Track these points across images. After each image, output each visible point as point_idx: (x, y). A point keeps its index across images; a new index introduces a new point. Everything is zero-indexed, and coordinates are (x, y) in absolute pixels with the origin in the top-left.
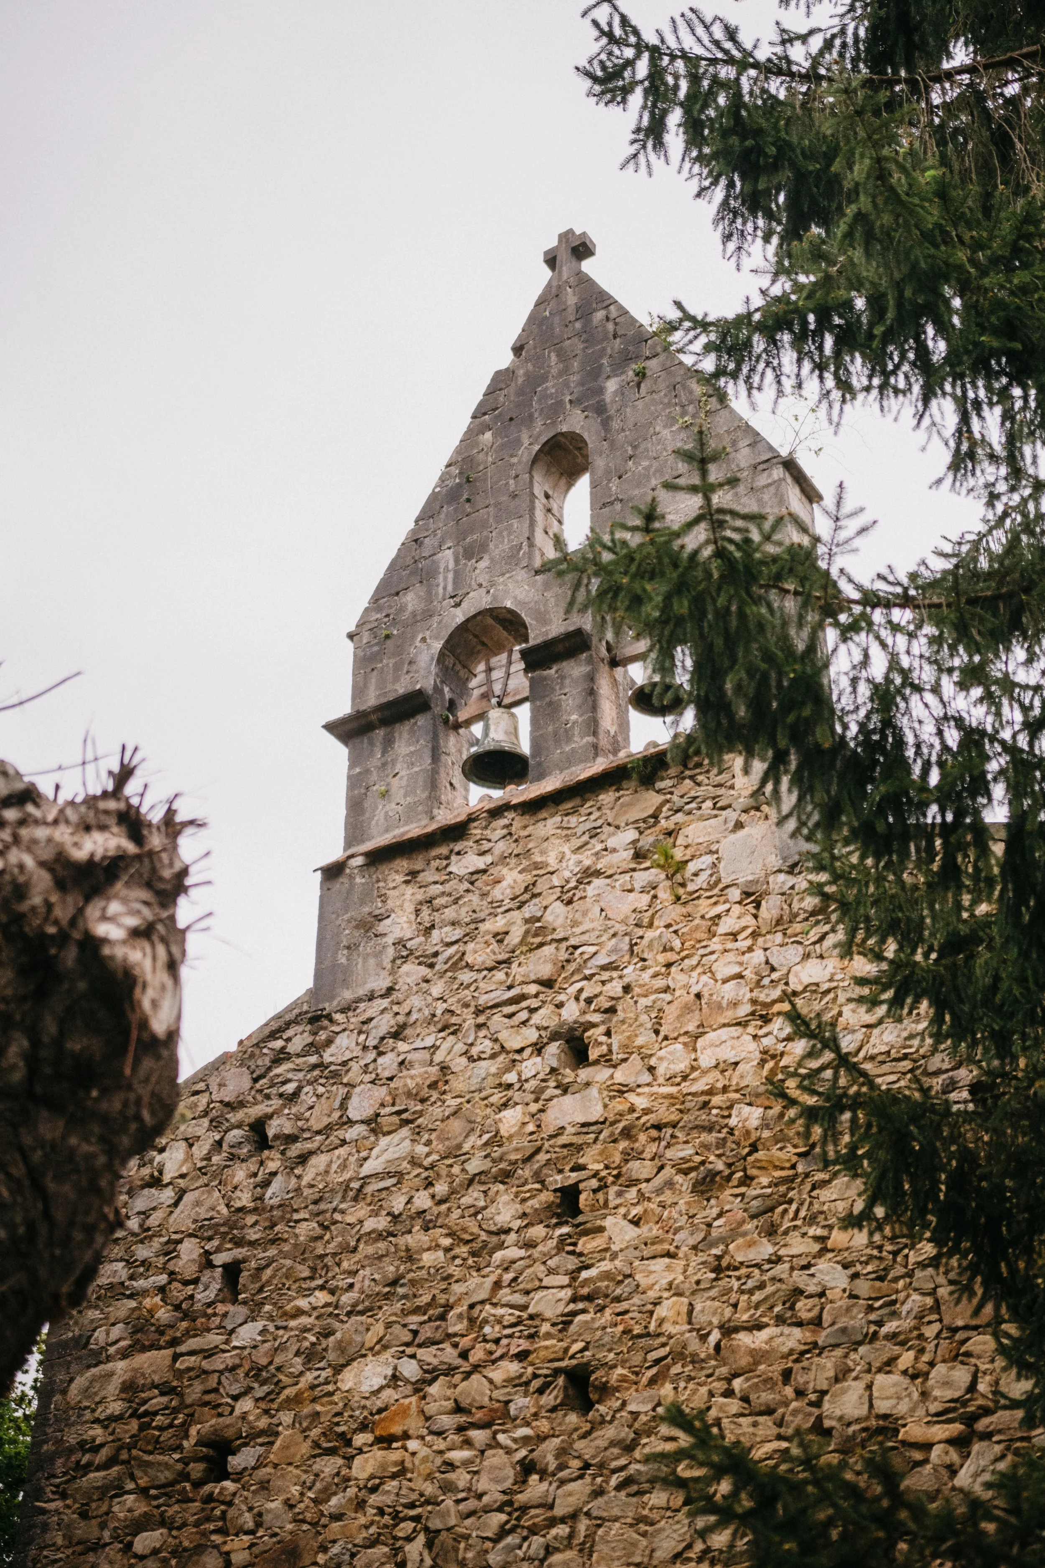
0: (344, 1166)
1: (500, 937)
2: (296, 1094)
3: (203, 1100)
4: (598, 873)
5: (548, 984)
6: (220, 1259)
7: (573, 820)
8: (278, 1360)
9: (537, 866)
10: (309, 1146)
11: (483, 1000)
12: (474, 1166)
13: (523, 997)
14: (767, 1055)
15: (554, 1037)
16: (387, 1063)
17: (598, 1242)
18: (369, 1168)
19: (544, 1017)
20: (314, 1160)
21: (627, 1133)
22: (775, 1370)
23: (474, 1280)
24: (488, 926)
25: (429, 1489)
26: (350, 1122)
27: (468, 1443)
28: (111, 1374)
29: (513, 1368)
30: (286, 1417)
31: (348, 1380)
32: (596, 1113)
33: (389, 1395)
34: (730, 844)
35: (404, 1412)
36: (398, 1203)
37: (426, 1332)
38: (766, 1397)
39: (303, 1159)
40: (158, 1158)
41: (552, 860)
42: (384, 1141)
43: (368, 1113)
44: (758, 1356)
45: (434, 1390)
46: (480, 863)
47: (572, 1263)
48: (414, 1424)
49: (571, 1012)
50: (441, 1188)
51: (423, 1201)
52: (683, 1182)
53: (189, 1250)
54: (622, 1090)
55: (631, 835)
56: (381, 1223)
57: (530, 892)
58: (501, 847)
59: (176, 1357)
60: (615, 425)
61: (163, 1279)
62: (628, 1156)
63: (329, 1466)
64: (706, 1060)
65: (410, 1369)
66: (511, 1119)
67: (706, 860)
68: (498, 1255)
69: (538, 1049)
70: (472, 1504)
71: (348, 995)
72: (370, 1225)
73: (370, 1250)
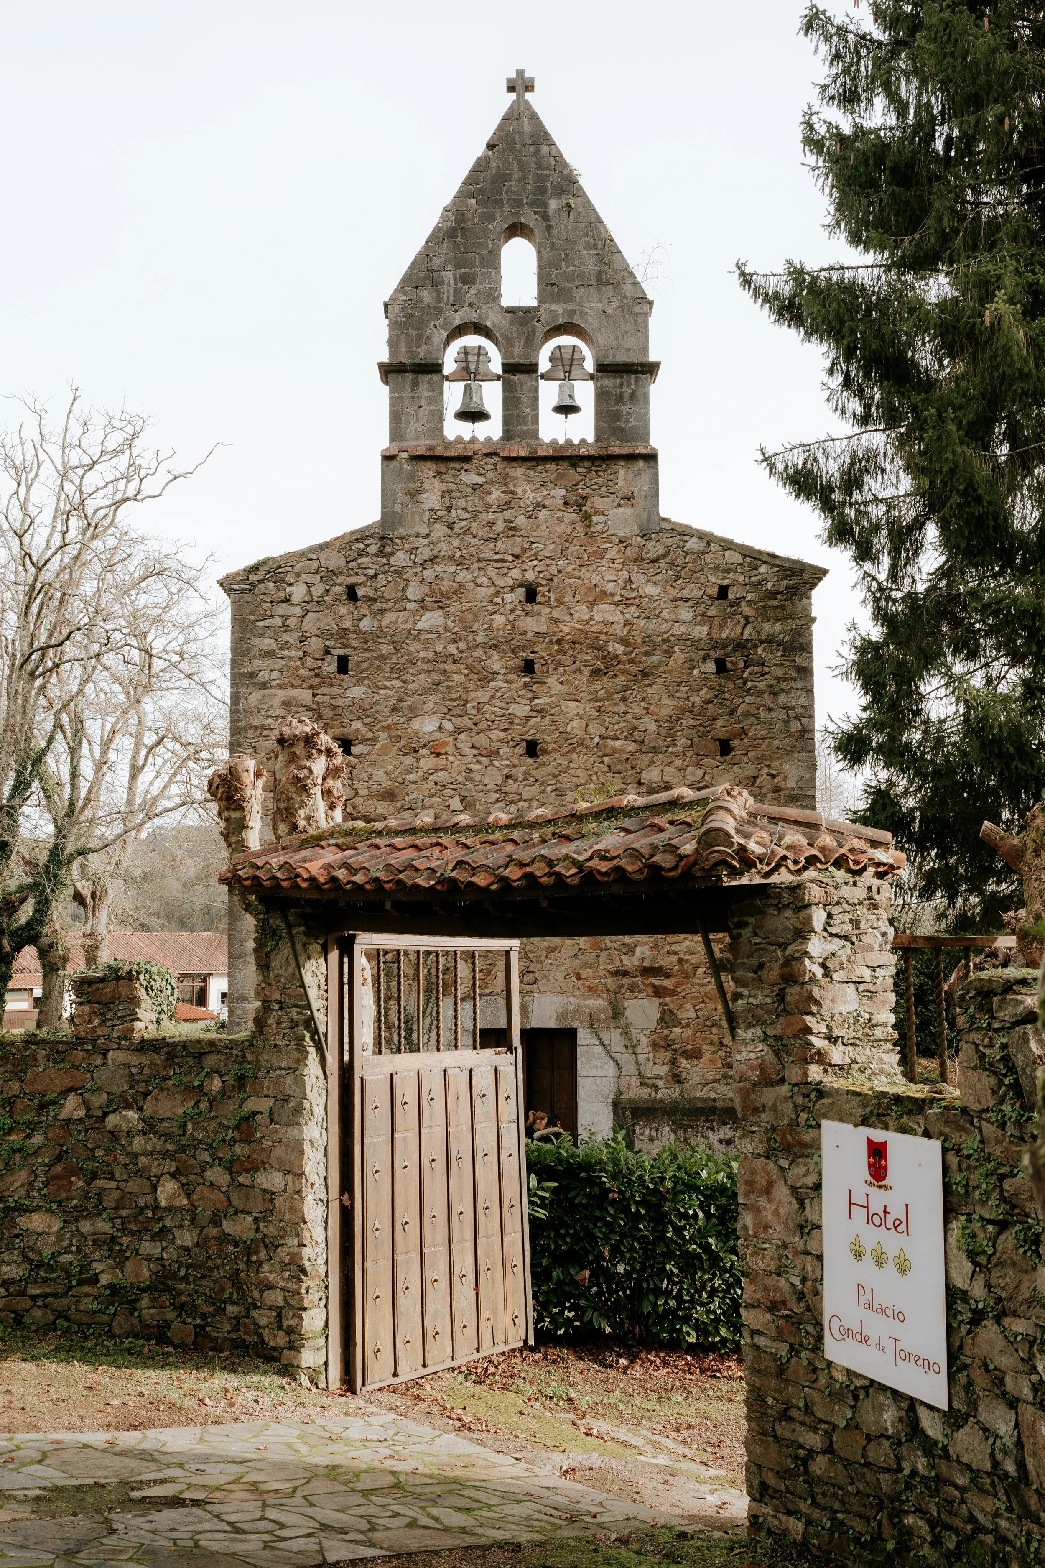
0: (406, 622)
1: (491, 524)
2: (376, 576)
3: (315, 564)
4: (544, 507)
5: (517, 557)
6: (336, 652)
7: (532, 473)
8: (376, 708)
9: (511, 492)
10: (384, 606)
11: (482, 555)
12: (480, 639)
13: (504, 561)
14: (627, 623)
15: (521, 585)
16: (429, 574)
17: (543, 688)
18: (420, 626)
19: (515, 573)
20: (388, 615)
21: (559, 642)
22: (624, 756)
23: (480, 693)
24: (483, 516)
25: (460, 779)
26: (409, 601)
27: (478, 762)
28: (275, 695)
29: (502, 735)
30: (383, 735)
31: (415, 724)
32: (543, 629)
33: (437, 735)
34: (613, 512)
35: (446, 744)
36: (439, 648)
37: (456, 711)
38: (619, 768)
39: (381, 612)
40: (288, 589)
41: (520, 491)
42: (428, 614)
43: (418, 598)
44: (615, 751)
45: (462, 737)
46: (479, 480)
47: (530, 695)
48: (450, 749)
49: (530, 576)
50: (462, 645)
51: (452, 649)
52: (587, 671)
53: (315, 644)
54: (556, 621)
55: (563, 492)
56: (430, 655)
57: (508, 505)
58: (491, 475)
59: (314, 695)
60: (555, 232)
61: (301, 654)
62: (559, 652)
63: (408, 760)
64: (598, 617)
65: (449, 726)
66: (499, 620)
67: (601, 518)
68: (493, 684)
69: (512, 589)
70: (481, 787)
71: (403, 531)
72: (423, 654)
73: (425, 667)
